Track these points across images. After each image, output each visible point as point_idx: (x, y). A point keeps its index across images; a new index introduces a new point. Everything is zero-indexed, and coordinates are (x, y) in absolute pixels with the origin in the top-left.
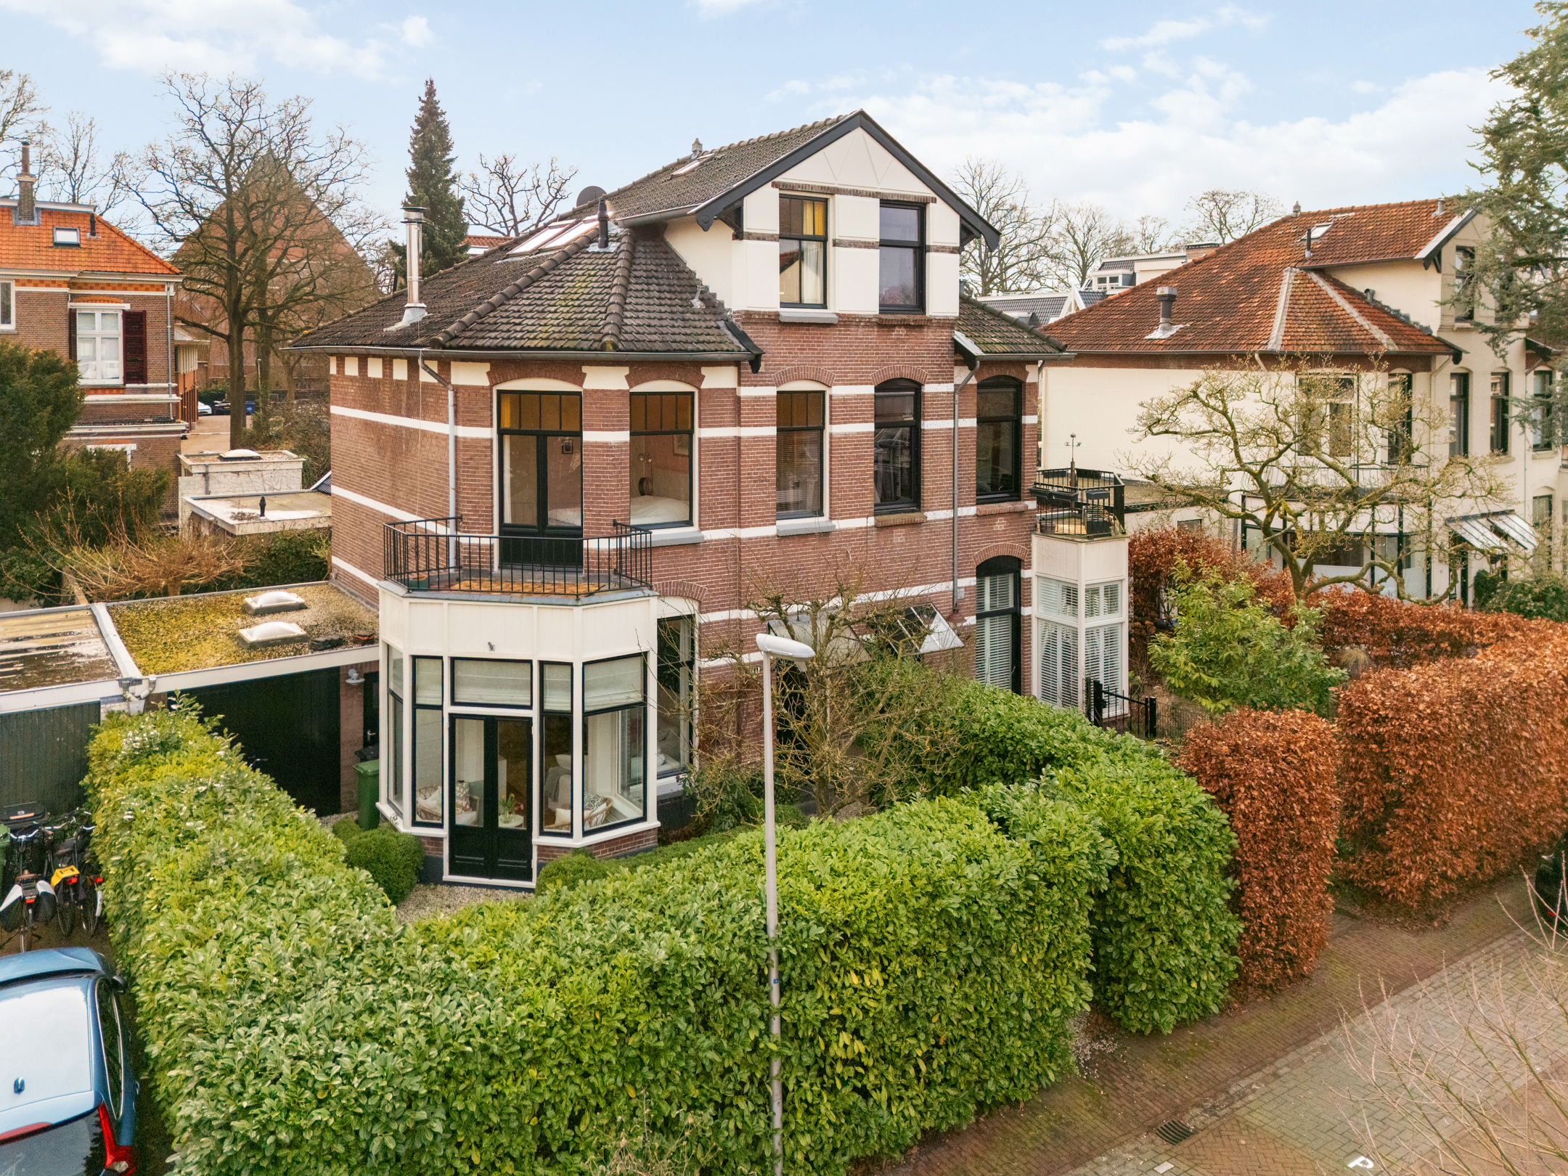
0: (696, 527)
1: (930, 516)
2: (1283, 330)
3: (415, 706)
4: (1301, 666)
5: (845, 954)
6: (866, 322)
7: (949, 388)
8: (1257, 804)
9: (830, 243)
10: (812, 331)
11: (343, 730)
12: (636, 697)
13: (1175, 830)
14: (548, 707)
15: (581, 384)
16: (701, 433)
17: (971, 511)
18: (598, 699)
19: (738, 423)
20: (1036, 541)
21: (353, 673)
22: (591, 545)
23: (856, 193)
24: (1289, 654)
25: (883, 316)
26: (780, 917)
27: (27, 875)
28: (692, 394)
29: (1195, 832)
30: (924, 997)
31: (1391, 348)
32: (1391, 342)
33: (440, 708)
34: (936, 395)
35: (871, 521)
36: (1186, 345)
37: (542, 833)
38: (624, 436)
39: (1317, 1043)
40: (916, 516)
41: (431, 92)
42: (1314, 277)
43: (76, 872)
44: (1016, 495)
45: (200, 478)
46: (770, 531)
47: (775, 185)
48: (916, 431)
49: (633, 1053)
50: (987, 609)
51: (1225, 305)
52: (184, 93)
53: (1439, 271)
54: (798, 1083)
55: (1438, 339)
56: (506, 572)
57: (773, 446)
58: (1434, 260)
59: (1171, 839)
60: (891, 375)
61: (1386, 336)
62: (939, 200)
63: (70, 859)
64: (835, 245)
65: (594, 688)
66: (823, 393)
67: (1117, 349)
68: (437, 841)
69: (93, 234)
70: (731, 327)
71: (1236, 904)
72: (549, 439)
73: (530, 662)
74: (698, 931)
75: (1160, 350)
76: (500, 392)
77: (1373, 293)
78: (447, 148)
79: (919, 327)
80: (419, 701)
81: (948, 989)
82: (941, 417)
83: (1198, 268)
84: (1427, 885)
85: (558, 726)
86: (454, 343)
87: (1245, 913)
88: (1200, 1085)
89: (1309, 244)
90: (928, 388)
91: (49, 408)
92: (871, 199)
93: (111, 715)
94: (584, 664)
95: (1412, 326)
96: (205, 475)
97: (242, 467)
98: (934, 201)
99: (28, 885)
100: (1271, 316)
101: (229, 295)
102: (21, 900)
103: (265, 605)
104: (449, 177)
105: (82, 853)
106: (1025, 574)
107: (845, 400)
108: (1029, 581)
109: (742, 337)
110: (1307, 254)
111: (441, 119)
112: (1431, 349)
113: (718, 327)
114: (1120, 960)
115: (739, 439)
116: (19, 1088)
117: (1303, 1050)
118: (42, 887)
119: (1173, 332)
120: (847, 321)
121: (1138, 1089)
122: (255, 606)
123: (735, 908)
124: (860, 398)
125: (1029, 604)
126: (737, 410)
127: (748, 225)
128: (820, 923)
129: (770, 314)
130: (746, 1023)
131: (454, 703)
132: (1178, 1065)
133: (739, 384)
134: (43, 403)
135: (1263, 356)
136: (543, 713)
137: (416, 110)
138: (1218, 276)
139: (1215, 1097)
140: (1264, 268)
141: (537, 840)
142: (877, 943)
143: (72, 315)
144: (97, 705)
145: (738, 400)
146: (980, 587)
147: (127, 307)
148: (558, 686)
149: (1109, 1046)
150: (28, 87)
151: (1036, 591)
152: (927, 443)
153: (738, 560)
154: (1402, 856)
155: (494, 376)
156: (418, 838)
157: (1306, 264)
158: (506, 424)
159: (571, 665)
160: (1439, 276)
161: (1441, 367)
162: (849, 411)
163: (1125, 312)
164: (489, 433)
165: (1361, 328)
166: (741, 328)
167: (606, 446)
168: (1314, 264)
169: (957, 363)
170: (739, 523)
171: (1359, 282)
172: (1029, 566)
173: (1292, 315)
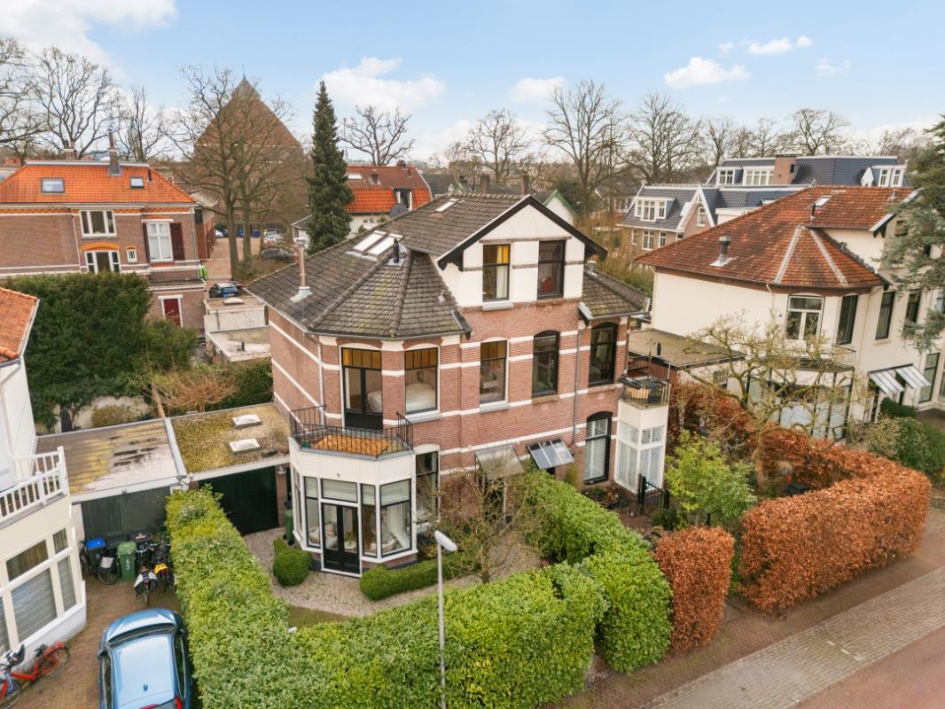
0: (438, 411)
1: (562, 396)
2: (786, 269)
3: (306, 498)
4: (733, 495)
5: (474, 655)
6: (531, 305)
7: (576, 332)
8: (685, 579)
9: (511, 267)
10: (502, 313)
11: (278, 492)
12: (407, 498)
13: (641, 592)
14: (365, 502)
15: (380, 347)
16: (441, 367)
17: (585, 391)
18: (386, 500)
19: (461, 361)
20: (621, 404)
21: (281, 468)
22: (386, 422)
23: (526, 240)
24: (729, 488)
25: (539, 301)
26: (446, 640)
27: (144, 569)
28: (437, 348)
29: (651, 592)
30: (510, 669)
31: (844, 285)
32: (846, 281)
33: (316, 499)
34: (567, 337)
35: (529, 402)
36: (730, 273)
37: (364, 555)
38: (402, 373)
39: (700, 679)
40: (553, 397)
41: (323, 89)
42: (813, 233)
43: (165, 567)
44: (611, 381)
45: (214, 316)
46: (476, 411)
47: (481, 242)
48: (556, 356)
49: (379, 699)
50: (593, 436)
51: (758, 248)
52: (192, 77)
53: (883, 236)
54: (453, 702)
55: (877, 275)
56: (348, 431)
57: (478, 371)
58: (882, 230)
59: (638, 596)
60: (543, 329)
61: (844, 277)
62: (573, 237)
63: (162, 561)
64: (514, 268)
65: (386, 494)
66: (506, 342)
67: (693, 270)
68: (319, 555)
69: (150, 180)
70: (457, 314)
71: (671, 618)
72: (367, 371)
73: (356, 484)
74: (410, 647)
75: (716, 274)
76: (342, 349)
77: (845, 244)
78: (333, 122)
79: (559, 304)
80: (308, 495)
81: (521, 665)
82: (570, 348)
83: (751, 217)
84: (778, 603)
85: (368, 510)
86: (319, 328)
87: (676, 622)
88: (640, 697)
89: (814, 210)
90: (563, 334)
91: (137, 305)
92: (534, 242)
93: (174, 491)
94: (381, 486)
95: (864, 267)
96: (217, 314)
97: (235, 308)
98: (570, 238)
99: (145, 574)
100: (781, 259)
101: (225, 192)
102: (143, 583)
103: (242, 423)
104: (335, 139)
105: (167, 557)
106: (614, 419)
107: (517, 345)
108: (616, 423)
109: (462, 320)
110: (812, 218)
111: (329, 104)
112: (870, 283)
113: (450, 315)
114: (611, 642)
115: (460, 369)
116: (146, 688)
117: (693, 682)
118: (152, 576)
119: (726, 263)
120: (518, 306)
121: (612, 698)
122: (238, 423)
123: (428, 635)
124: (525, 342)
125: (615, 433)
126: (460, 355)
127: (466, 264)
128: (462, 643)
129: (477, 307)
130: (428, 683)
131: (323, 497)
132: (633, 687)
133: (461, 342)
134: (133, 302)
135: (770, 285)
136: (363, 506)
137: (315, 100)
138: (759, 226)
139: (645, 704)
140: (786, 223)
141: (362, 558)
142: (489, 650)
143: (144, 226)
144: (168, 487)
145: (460, 350)
146: (588, 428)
147: (171, 220)
148: (369, 494)
149: (603, 675)
150: (108, 75)
151: (619, 427)
152: (561, 360)
153: (460, 425)
154: (766, 590)
155: (340, 340)
156: (309, 553)
157: (810, 225)
158: (346, 363)
159: (374, 486)
160: (884, 240)
161: (877, 292)
162: (520, 349)
163: (704, 244)
164: (338, 368)
165: (831, 272)
166: (462, 315)
167: (393, 378)
168: (814, 226)
169: (580, 319)
170: (460, 407)
171: (838, 237)
172: (616, 415)
173: (793, 261)
